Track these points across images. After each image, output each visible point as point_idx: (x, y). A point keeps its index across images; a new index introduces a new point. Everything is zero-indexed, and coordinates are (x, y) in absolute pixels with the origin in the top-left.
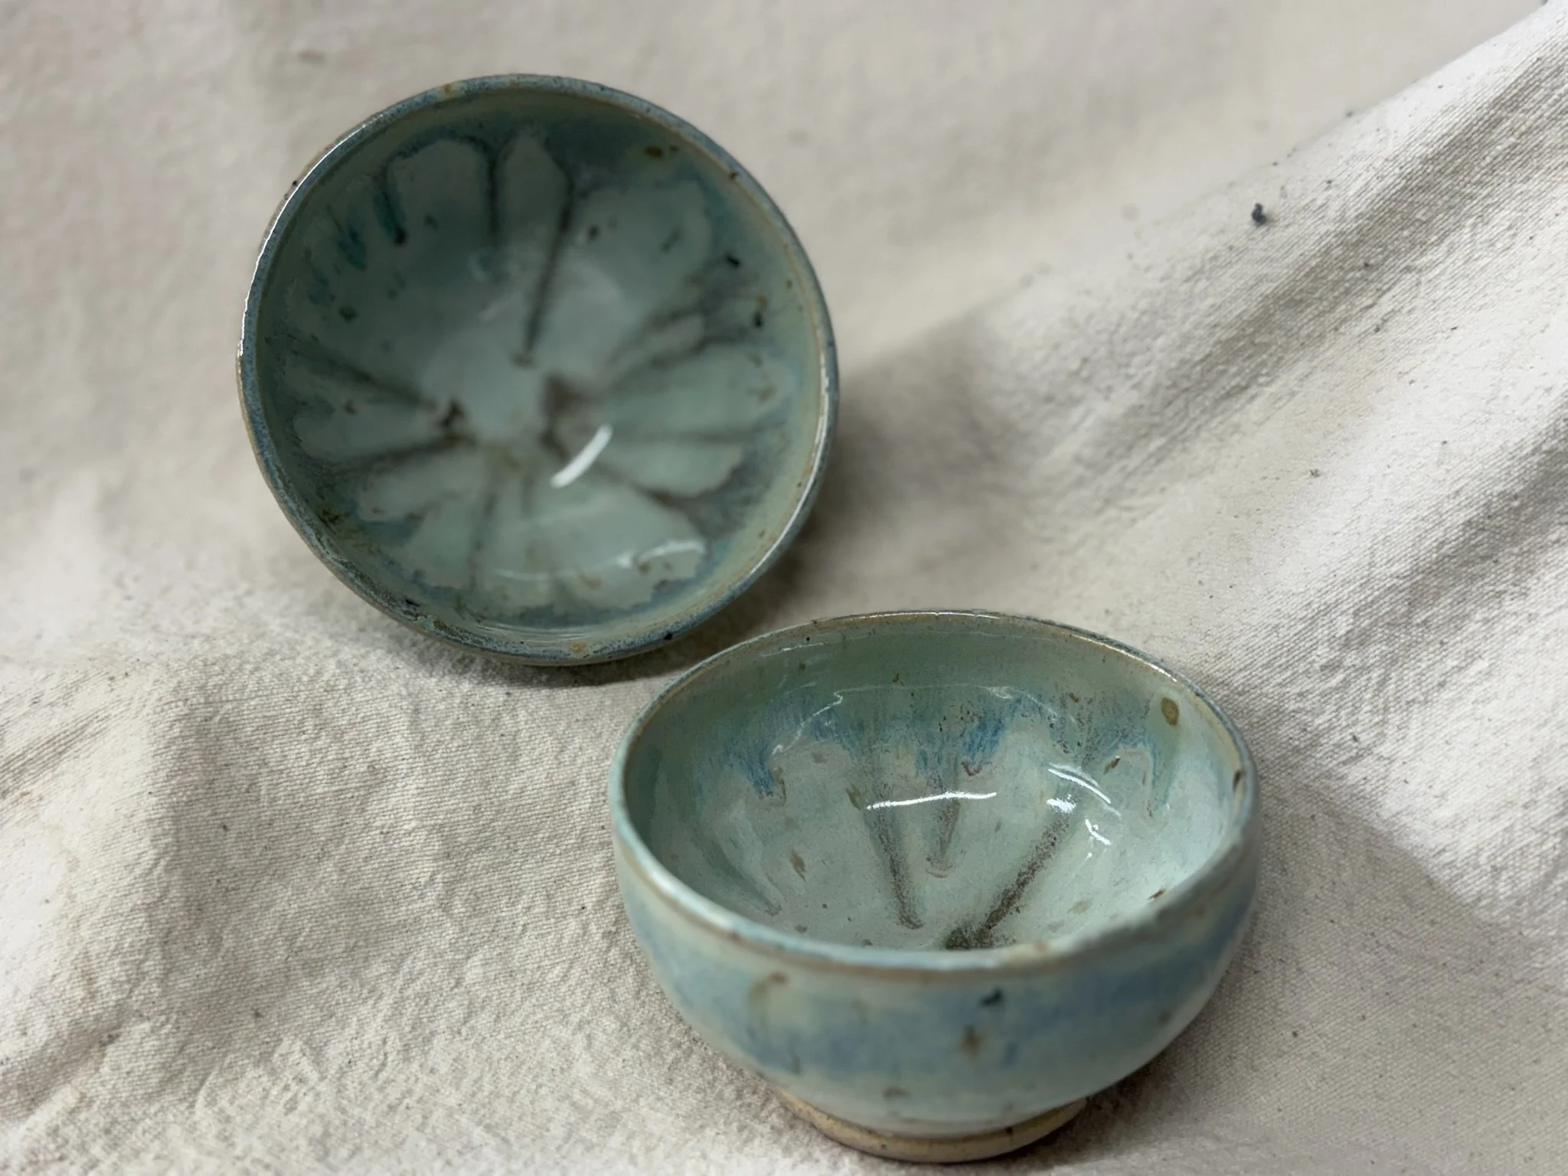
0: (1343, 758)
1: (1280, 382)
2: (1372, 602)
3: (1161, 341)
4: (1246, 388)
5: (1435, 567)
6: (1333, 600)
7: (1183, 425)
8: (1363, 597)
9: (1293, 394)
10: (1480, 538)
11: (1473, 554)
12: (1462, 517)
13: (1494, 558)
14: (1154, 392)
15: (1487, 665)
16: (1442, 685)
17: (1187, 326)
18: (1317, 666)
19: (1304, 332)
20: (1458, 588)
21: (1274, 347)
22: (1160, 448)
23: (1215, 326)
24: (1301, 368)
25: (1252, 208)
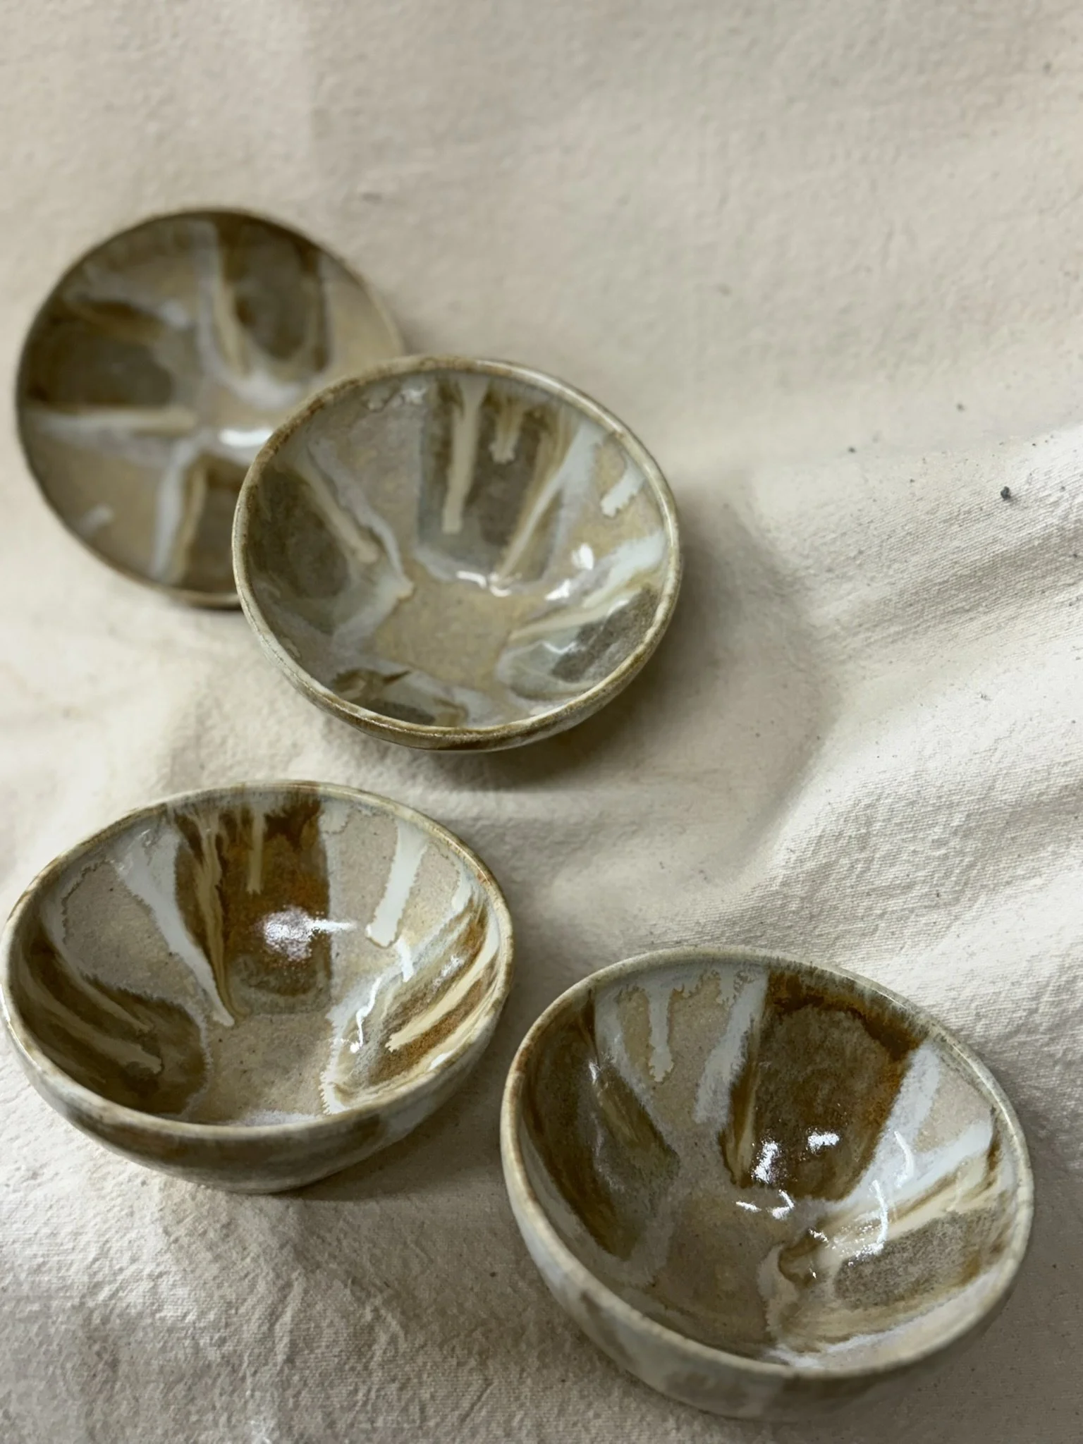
0: (926, 904)
1: (993, 615)
2: (982, 813)
3: (915, 559)
4: (968, 611)
5: (1032, 806)
6: (956, 801)
7: (918, 622)
8: (977, 807)
9: (999, 628)
10: (1069, 799)
11: (1062, 807)
12: (1062, 781)
13: (1076, 815)
14: (901, 593)
15: (1042, 882)
16: (1008, 883)
17: (936, 556)
18: (930, 838)
19: (1019, 586)
20: (1043, 825)
21: (995, 590)
22: (898, 633)
23: (956, 563)
24: (1011, 610)
25: (1002, 489)
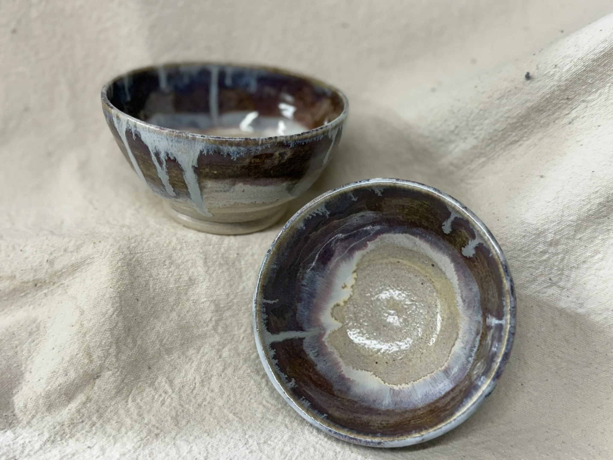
0: (545, 286)
1: (531, 140)
2: (562, 230)
3: (487, 122)
4: (518, 141)
5: (585, 219)
6: (547, 228)
7: (493, 154)
8: (558, 228)
9: (536, 145)
10: (603, 209)
11: (600, 215)
12: (598, 201)
13: (608, 217)
14: (483, 140)
15: (601, 256)
16: (584, 262)
17: (497, 117)
18: (538, 252)
19: (542, 122)
20: (593, 227)
21: (530, 127)
22: (484, 162)
23: (509, 117)
24: (540, 135)
25: (525, 74)
